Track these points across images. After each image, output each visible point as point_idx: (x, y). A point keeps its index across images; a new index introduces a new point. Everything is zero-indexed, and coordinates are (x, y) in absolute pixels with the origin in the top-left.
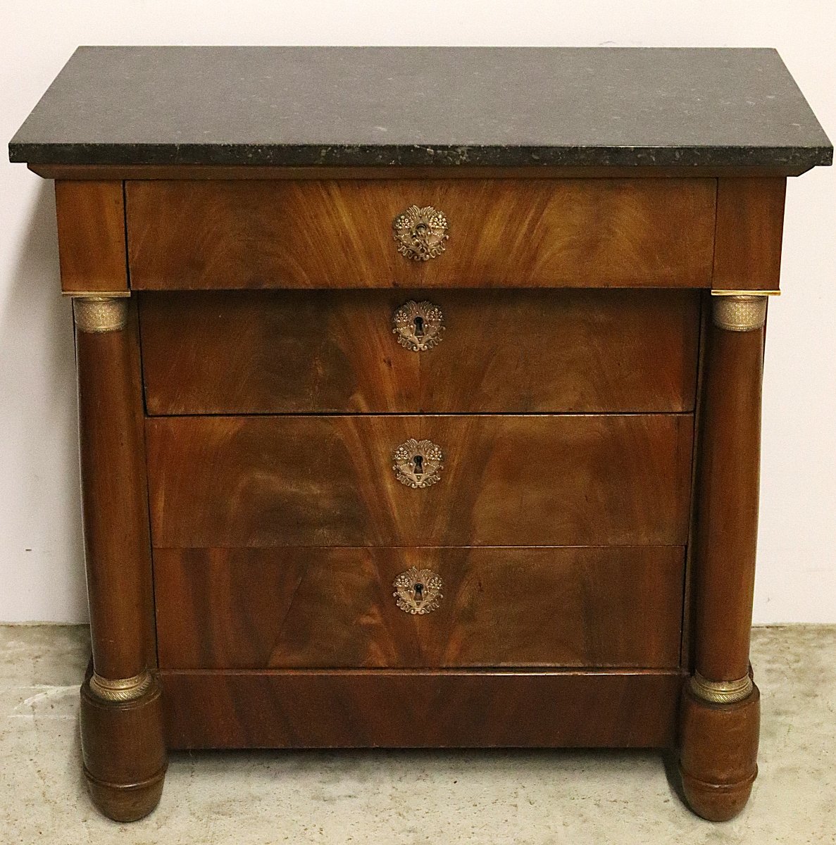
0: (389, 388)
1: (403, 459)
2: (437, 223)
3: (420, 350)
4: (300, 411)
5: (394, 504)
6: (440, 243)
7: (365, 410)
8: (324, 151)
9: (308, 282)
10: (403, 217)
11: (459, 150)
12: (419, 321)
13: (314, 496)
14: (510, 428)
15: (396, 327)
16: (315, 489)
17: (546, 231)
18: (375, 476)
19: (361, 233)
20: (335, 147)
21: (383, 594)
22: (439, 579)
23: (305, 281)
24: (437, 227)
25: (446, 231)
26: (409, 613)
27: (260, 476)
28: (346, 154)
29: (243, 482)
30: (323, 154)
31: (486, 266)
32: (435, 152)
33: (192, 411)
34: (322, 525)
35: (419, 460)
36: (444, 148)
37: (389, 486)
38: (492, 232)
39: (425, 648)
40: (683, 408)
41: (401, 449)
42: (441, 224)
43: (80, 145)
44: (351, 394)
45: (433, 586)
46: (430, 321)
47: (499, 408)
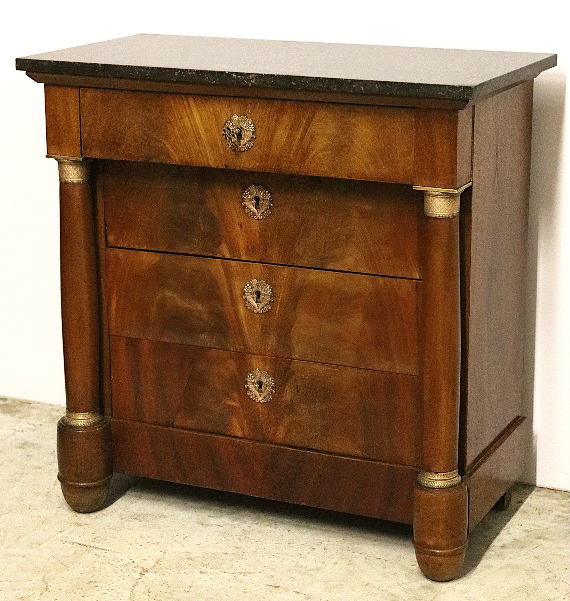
0: (242, 243)
1: (249, 292)
2: (248, 127)
3: (258, 218)
4: (191, 253)
5: (244, 322)
6: (250, 141)
7: (228, 256)
8: (176, 72)
9: (177, 160)
10: (229, 121)
11: (250, 76)
12: (257, 199)
13: (198, 311)
14: (313, 277)
15: (244, 202)
16: (199, 307)
17: (312, 137)
18: (234, 302)
19: (206, 130)
20: (182, 70)
21: (239, 385)
22: (272, 379)
23: (176, 159)
24: (248, 129)
25: (253, 133)
26: (255, 401)
27: (169, 294)
28: (189, 75)
29: (159, 297)
30: (176, 75)
31: (278, 158)
32: (237, 77)
33: (132, 246)
34: (204, 332)
35: (258, 293)
36: (242, 74)
37: (242, 310)
38: (281, 136)
39: (264, 427)
40: (419, 276)
41: (248, 285)
42: (250, 128)
43: (51, 61)
44: (219, 244)
45: (268, 382)
46: (264, 199)
47: (305, 264)
